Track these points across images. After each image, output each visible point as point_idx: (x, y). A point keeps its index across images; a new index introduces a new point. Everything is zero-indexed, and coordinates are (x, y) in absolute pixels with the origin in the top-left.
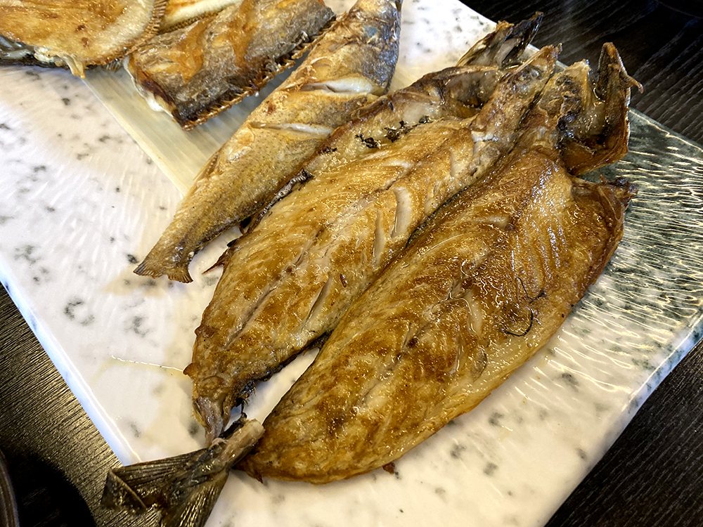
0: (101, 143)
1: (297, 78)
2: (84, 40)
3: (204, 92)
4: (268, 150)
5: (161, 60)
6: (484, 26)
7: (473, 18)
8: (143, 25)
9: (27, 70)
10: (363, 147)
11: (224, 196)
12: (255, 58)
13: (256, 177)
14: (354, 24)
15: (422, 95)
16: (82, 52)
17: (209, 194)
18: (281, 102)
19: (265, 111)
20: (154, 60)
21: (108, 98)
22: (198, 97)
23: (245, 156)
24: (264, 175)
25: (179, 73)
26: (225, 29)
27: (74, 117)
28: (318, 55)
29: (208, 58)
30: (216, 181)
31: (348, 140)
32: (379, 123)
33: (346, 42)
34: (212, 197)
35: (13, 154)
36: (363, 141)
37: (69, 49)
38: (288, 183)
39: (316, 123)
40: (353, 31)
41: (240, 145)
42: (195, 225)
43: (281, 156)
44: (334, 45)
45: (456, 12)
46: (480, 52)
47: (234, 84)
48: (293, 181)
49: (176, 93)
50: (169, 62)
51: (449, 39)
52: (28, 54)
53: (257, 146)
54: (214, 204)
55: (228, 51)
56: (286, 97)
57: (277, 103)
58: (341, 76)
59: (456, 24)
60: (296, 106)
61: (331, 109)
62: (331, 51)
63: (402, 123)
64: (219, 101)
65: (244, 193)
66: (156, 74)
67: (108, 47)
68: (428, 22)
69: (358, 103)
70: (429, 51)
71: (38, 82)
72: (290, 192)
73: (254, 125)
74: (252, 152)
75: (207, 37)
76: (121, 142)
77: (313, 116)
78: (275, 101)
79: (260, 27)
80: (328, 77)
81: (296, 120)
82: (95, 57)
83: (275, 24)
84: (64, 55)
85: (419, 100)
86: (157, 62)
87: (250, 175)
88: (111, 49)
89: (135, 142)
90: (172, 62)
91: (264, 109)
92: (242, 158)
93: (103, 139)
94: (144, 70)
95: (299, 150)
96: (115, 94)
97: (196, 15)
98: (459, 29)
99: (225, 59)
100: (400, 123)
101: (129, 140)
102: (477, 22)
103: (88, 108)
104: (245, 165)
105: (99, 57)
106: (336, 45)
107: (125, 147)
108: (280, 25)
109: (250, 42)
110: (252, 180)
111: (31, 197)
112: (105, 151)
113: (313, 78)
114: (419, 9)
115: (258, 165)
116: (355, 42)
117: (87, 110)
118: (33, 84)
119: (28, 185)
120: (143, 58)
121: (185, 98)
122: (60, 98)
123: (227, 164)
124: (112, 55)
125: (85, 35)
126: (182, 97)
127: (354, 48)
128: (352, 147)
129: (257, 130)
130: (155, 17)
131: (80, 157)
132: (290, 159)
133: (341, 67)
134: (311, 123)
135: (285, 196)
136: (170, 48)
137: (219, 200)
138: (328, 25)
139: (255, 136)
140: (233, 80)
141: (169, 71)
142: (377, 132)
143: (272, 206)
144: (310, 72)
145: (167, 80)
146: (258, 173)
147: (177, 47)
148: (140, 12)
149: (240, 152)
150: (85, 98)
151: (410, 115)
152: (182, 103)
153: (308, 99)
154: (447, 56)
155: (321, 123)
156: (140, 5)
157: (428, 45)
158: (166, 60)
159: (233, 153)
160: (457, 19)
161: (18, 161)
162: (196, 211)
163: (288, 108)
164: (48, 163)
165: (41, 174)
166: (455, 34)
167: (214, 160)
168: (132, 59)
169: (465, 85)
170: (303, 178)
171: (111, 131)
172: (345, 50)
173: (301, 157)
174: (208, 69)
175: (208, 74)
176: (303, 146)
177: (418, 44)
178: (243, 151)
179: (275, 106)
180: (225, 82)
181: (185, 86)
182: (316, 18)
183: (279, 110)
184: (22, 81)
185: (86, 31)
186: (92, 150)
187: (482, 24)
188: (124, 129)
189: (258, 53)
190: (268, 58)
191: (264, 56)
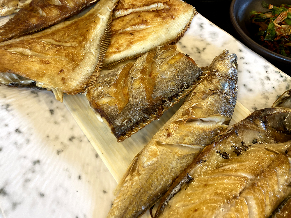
0: (70, 142)
1: (183, 115)
2: (63, 79)
3: (130, 119)
4: (167, 160)
5: (106, 95)
6: (284, 78)
7: (276, 72)
8: (94, 66)
9: (31, 90)
10: (221, 158)
11: (142, 191)
12: (157, 97)
13: (159, 178)
14: (215, 80)
15: (254, 127)
16: (62, 87)
17: (133, 189)
18: (174, 131)
19: (165, 135)
20: (101, 95)
21: (74, 110)
22: (127, 122)
23: (154, 164)
24: (164, 177)
25: (115, 105)
26: (139, 75)
27: (56, 123)
28: (195, 100)
29: (131, 96)
30: (137, 181)
31: (212, 155)
32: (229, 143)
33: (212, 93)
34: (134, 192)
35: (22, 152)
36: (220, 154)
37: (55, 84)
38: (179, 184)
39: (195, 145)
40: (215, 86)
41: (151, 157)
42: (125, 212)
43: (174, 164)
44: (204, 95)
45: (266, 67)
46: (286, 99)
47: (146, 114)
48: (181, 182)
49: (115, 119)
50: (110, 97)
51: (263, 84)
52: (33, 82)
53: (160, 158)
54: (135, 196)
55: (143, 91)
56: (178, 128)
57: (173, 131)
58: (209, 116)
59: (266, 75)
60: (183, 134)
61: (203, 135)
62: (203, 99)
63: (242, 143)
64: (137, 124)
65: (153, 189)
66: (103, 105)
67: (75, 85)
68: (250, 72)
69: (219, 131)
70: (251, 90)
71: (37, 98)
72: (180, 190)
73: (159, 143)
74: (157, 161)
75: (130, 80)
76: (81, 141)
77: (193, 140)
78: (171, 130)
79: (159, 76)
80: (202, 116)
81: (184, 143)
82: (69, 90)
83: (168, 75)
84: (52, 87)
85: (252, 129)
86: (103, 97)
87: (156, 177)
88: (78, 85)
89: (89, 142)
90: (111, 97)
91: (164, 134)
92: (152, 165)
93: (71, 139)
94: (96, 102)
95: (184, 161)
96: (78, 107)
97: (121, 59)
98: (268, 78)
99: (141, 97)
100: (241, 142)
101: (85, 139)
102: (279, 75)
103: (63, 116)
104: (153, 169)
105: (71, 90)
106: (205, 95)
107: (83, 144)
108: (171, 77)
109: (154, 86)
110: (157, 180)
111: (31, 185)
112: (73, 147)
113: (193, 116)
114: (244, 63)
115: (160, 170)
116: (216, 93)
117: (63, 118)
118: (35, 99)
119: (30, 176)
120: (95, 93)
121: (119, 123)
122: (49, 110)
123: (143, 169)
124: (78, 90)
125: (63, 76)
126: (118, 122)
127: (216, 97)
128: (214, 159)
129: (160, 147)
130: (100, 61)
131: (59, 152)
132: (179, 165)
133: (209, 110)
134: (192, 144)
135: (177, 193)
136: (110, 86)
137: (139, 193)
138: (198, 78)
139: (159, 151)
140: (145, 111)
141: (110, 103)
142: (228, 148)
143: (170, 200)
144: (191, 112)
145: (109, 109)
146: (161, 175)
147: (114, 86)
148: (92, 58)
149: (151, 162)
150: (62, 109)
151: (247, 138)
152: (117, 126)
153: (190, 130)
154: (262, 95)
155: (197, 144)
156: (92, 53)
157: (251, 86)
158: (108, 95)
159: (146, 161)
160: (267, 72)
161: (25, 157)
162: (126, 201)
163: (179, 135)
164: (41, 158)
165: (37, 167)
166: (266, 82)
167: (135, 162)
168: (89, 92)
169: (277, 118)
170: (187, 180)
171: (76, 134)
172: (211, 99)
173: (185, 164)
174: (132, 103)
175: (132, 106)
176: (187, 158)
177: (245, 85)
178: (153, 161)
179: (171, 133)
180: (141, 113)
181: (119, 115)
182: (192, 74)
183: (173, 135)
184: (29, 97)
185: (64, 73)
186: (65, 147)
187: (282, 76)
188: (82, 131)
189: (159, 94)
190: (165, 97)
191: (162, 96)
